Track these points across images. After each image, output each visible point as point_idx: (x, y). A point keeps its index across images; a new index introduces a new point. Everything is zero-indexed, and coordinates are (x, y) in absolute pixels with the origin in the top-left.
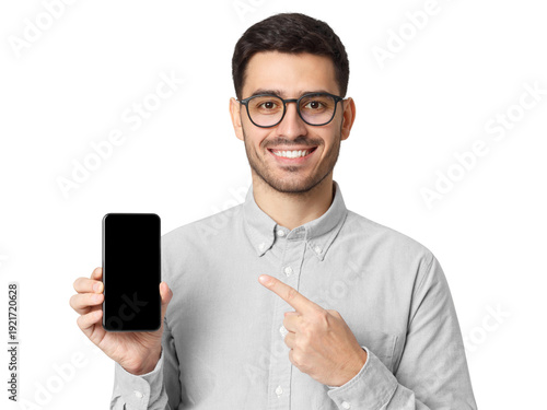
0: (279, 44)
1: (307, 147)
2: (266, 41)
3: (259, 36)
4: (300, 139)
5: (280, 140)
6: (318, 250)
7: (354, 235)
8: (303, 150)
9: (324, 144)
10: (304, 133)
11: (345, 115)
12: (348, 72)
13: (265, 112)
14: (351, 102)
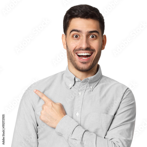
0: (80, 15)
1: (90, 52)
2: (76, 14)
3: (73, 12)
4: (88, 49)
5: (80, 49)
6: (91, 87)
7: (104, 84)
8: (88, 53)
9: (95, 51)
10: (89, 47)
11: (103, 41)
12: (104, 26)
13: (75, 39)
14: (105, 36)
